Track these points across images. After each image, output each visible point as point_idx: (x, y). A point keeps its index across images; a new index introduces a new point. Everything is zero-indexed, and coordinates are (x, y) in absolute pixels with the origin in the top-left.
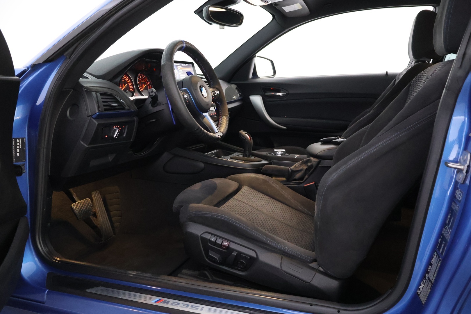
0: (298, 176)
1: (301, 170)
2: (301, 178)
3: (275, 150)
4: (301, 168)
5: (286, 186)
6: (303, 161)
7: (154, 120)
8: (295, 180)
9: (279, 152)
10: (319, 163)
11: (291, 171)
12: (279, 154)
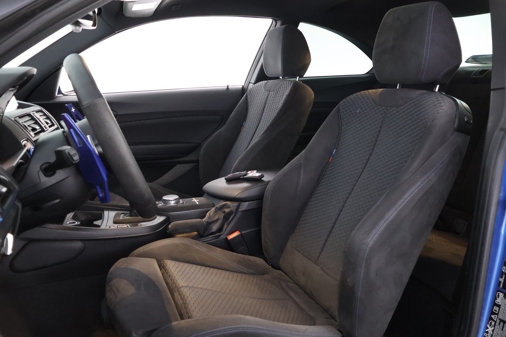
0: (215, 228)
1: (218, 220)
2: (220, 230)
3: (165, 198)
4: (216, 217)
5: (205, 243)
6: (217, 207)
7: (57, 201)
8: (213, 233)
9: (171, 200)
10: (238, 207)
11: (206, 223)
12: (172, 203)
